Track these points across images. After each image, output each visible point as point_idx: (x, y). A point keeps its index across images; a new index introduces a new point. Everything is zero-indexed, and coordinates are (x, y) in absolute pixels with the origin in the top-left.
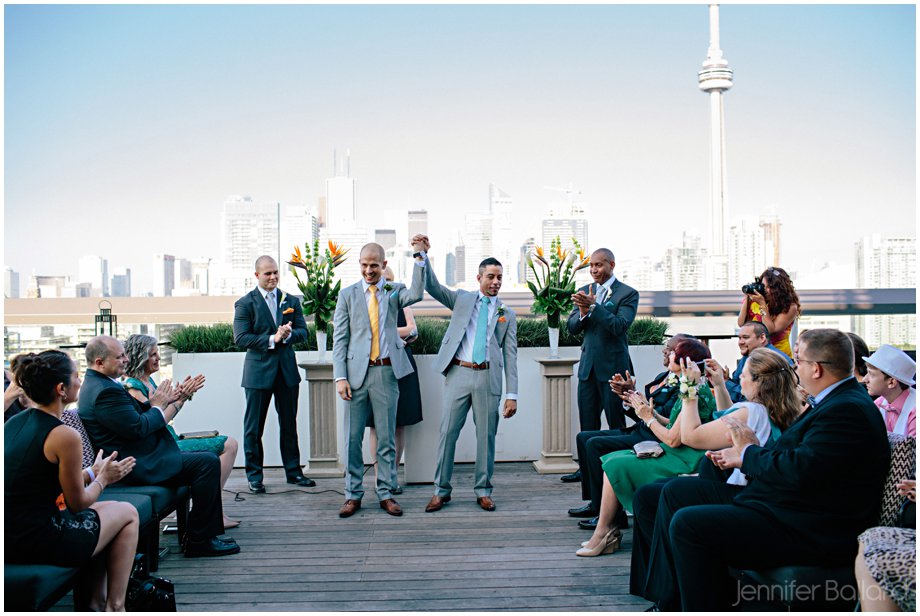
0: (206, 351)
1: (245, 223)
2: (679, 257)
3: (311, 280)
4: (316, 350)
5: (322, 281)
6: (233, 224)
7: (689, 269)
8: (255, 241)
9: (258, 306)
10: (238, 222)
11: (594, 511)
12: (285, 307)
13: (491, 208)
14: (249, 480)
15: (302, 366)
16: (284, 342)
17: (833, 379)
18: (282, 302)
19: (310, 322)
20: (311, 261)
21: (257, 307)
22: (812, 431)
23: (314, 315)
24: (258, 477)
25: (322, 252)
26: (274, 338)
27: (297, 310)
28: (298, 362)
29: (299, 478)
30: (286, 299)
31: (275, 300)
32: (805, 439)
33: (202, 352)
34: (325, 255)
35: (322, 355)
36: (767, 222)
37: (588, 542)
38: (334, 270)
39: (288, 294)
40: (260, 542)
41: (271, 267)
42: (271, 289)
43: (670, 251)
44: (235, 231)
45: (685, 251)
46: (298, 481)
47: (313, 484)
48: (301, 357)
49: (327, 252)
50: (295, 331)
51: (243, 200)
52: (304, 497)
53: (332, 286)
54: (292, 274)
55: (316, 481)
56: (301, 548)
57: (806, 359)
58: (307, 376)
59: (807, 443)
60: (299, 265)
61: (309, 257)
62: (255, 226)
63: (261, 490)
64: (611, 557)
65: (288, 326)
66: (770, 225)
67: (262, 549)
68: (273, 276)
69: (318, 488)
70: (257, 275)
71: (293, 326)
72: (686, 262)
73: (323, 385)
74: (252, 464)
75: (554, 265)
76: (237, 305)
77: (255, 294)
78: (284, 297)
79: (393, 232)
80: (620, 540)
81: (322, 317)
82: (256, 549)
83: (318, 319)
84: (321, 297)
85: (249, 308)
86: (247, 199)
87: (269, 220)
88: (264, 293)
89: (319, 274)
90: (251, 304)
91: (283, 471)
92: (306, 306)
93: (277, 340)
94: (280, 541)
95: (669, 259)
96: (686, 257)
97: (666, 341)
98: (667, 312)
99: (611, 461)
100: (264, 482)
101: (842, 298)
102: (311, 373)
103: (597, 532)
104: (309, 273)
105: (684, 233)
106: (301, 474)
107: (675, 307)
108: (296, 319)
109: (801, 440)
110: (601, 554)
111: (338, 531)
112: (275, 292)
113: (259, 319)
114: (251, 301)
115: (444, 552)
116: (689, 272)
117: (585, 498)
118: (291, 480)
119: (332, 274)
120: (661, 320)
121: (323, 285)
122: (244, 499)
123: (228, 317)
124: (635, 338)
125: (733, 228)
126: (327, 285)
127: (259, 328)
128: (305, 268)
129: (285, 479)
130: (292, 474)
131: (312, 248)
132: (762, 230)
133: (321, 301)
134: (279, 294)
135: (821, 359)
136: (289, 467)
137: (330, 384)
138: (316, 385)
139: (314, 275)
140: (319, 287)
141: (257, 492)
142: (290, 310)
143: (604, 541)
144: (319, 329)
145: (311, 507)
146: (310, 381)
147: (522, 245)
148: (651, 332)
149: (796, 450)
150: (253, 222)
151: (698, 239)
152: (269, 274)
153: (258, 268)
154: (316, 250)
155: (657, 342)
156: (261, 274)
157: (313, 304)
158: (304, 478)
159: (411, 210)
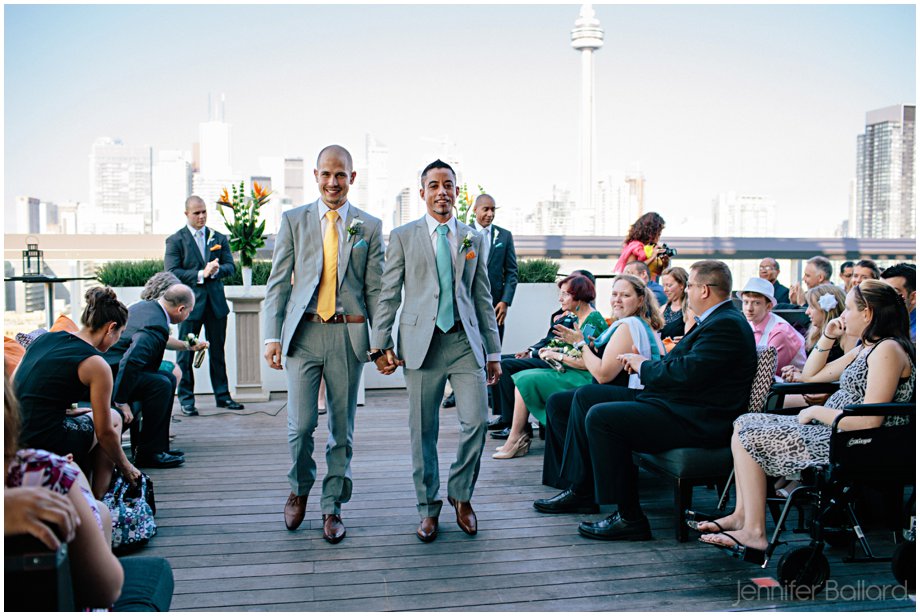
0: (133, 285)
1: (116, 166)
2: (549, 209)
3: (237, 219)
4: (242, 284)
5: (247, 221)
6: (102, 167)
7: (558, 221)
8: (126, 185)
9: (188, 243)
10: (109, 166)
11: (506, 423)
12: (212, 244)
13: (367, 157)
14: (182, 405)
15: (230, 299)
16: (212, 277)
17: (718, 299)
18: (210, 239)
19: (237, 258)
20: (237, 201)
21: (186, 244)
22: (699, 342)
23: (240, 252)
24: (190, 401)
25: (248, 193)
26: (202, 274)
27: (225, 248)
28: (226, 296)
29: (228, 402)
30: (213, 237)
31: (204, 237)
32: (693, 348)
33: (129, 285)
34: (250, 196)
35: (247, 289)
36: (632, 178)
37: (502, 447)
38: (260, 210)
39: (216, 232)
40: (207, 454)
41: (200, 207)
42: (200, 227)
43: (540, 204)
44: (105, 174)
45: (555, 204)
46: (227, 405)
47: (242, 408)
48: (229, 291)
49: (253, 193)
50: (223, 267)
51: (113, 143)
52: (237, 418)
53: (257, 225)
54: (219, 212)
55: (245, 405)
56: (247, 457)
57: (695, 283)
58: (234, 308)
59: (696, 351)
60: (227, 204)
61: (235, 197)
62: (126, 169)
63: (194, 413)
64: (523, 459)
65: (215, 263)
66: (635, 181)
67: (212, 459)
68: (201, 216)
69: (247, 410)
70: (186, 214)
71: (220, 262)
72: (556, 214)
73: (249, 316)
74: (185, 390)
75: (462, 209)
76: (167, 241)
77: (184, 232)
78: (212, 234)
79: (269, 179)
80: (529, 445)
81: (248, 254)
82: (208, 459)
83: (244, 254)
84: (248, 236)
85: (179, 245)
86: (118, 142)
87: (141, 164)
88: (193, 231)
89: (245, 214)
90: (181, 241)
91: (213, 397)
92: (234, 243)
93: (206, 275)
94: (228, 453)
95: (540, 211)
96: (555, 209)
97: (559, 279)
98: (558, 254)
99: (522, 378)
100: (196, 406)
101: (710, 244)
102: (237, 306)
103: (511, 438)
104: (236, 211)
105: (554, 187)
106: (230, 399)
107: (565, 250)
108: (222, 255)
109: (690, 349)
110: (514, 457)
111: (278, 444)
112: (203, 230)
113: (189, 255)
114: (180, 238)
115: (377, 458)
116: (558, 224)
117: (495, 413)
118: (221, 404)
119: (258, 214)
120: (554, 261)
121: (248, 224)
122: (180, 421)
123: (158, 253)
124: (531, 276)
125: (600, 182)
126: (252, 225)
127: (189, 262)
128: (232, 207)
129: (215, 404)
130: (221, 398)
131: (238, 189)
132: (628, 185)
133: (246, 238)
134: (208, 232)
135: (709, 282)
136: (219, 392)
137: (255, 316)
138: (242, 317)
139: (239, 215)
140: (245, 225)
141: (191, 415)
142: (218, 246)
143: (517, 445)
144: (244, 265)
145: (246, 426)
146: (237, 313)
147: (397, 194)
148: (545, 272)
149: (685, 357)
150: (124, 165)
151: (567, 192)
152: (198, 213)
153: (187, 208)
154: (242, 191)
155: (551, 280)
156: (191, 214)
157: (240, 241)
158: (233, 402)
159: (287, 158)
